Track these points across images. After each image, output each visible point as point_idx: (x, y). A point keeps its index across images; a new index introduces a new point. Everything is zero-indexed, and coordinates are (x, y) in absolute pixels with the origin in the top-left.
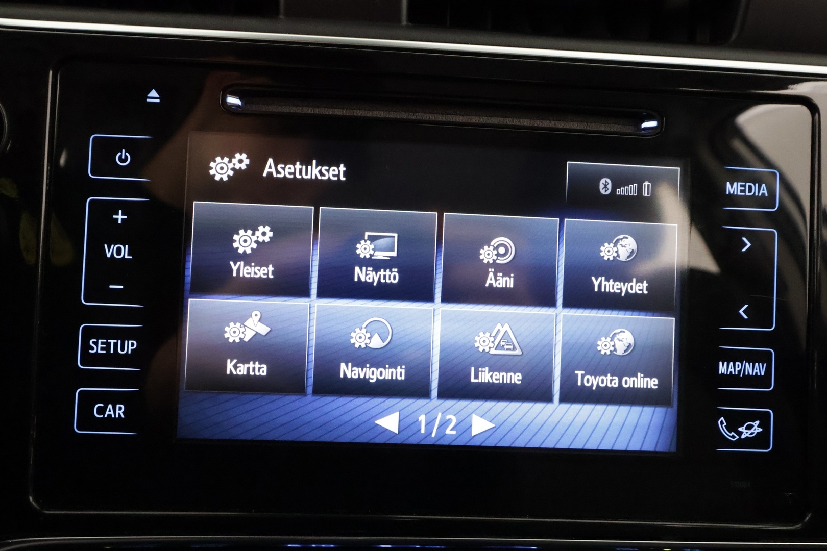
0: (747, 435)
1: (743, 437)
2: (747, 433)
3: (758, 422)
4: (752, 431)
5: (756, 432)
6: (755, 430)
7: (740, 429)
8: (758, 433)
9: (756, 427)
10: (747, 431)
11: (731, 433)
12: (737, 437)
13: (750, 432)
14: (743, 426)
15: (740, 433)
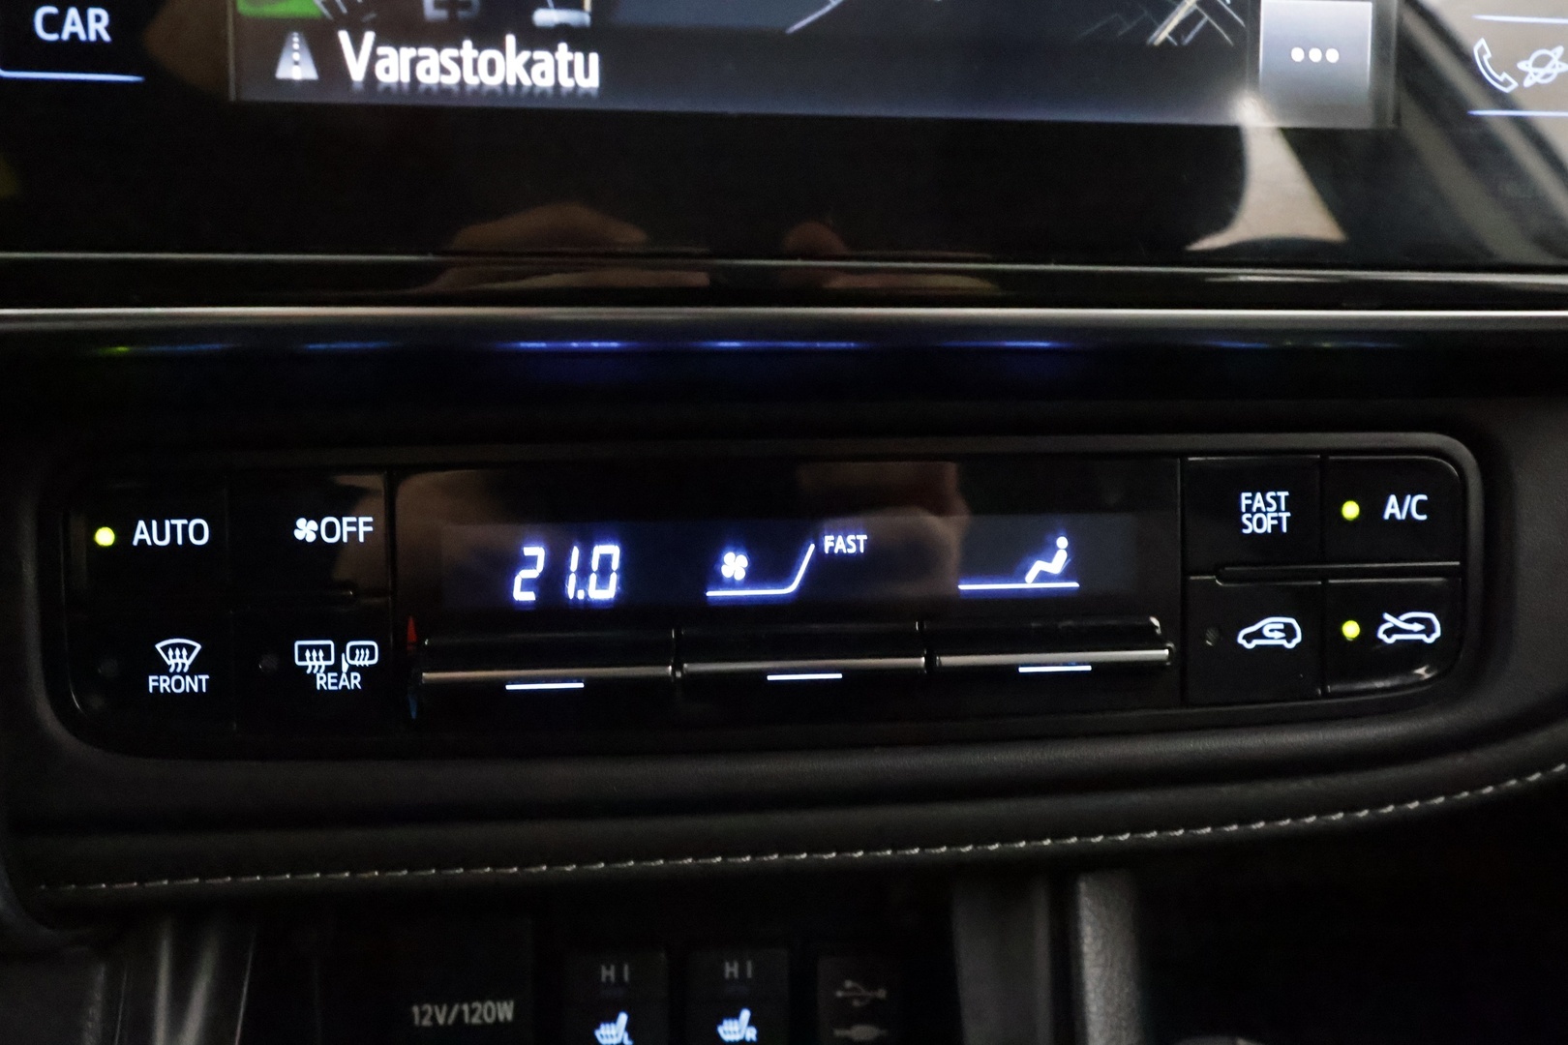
0: (1538, 79)
1: (1528, 83)
2: (1535, 74)
3: (1560, 50)
4: (1548, 69)
5: (1555, 72)
6: (1554, 67)
7: (1522, 66)
8: (1560, 75)
9: (1555, 60)
10: (1537, 70)
11: (1500, 74)
12: (1515, 84)
13: (1542, 72)
14: (1528, 58)
15: (1520, 76)
